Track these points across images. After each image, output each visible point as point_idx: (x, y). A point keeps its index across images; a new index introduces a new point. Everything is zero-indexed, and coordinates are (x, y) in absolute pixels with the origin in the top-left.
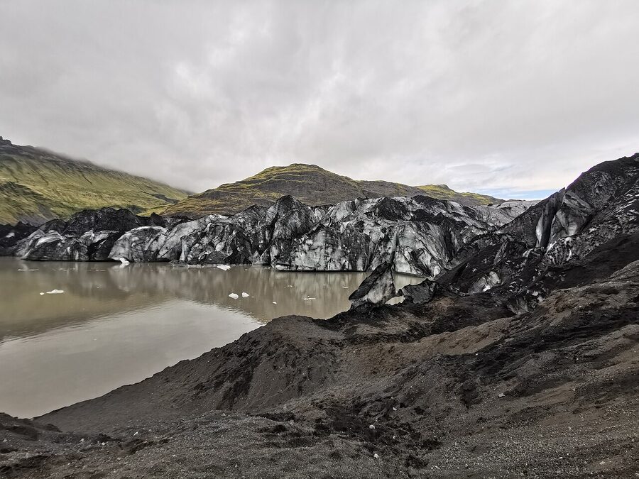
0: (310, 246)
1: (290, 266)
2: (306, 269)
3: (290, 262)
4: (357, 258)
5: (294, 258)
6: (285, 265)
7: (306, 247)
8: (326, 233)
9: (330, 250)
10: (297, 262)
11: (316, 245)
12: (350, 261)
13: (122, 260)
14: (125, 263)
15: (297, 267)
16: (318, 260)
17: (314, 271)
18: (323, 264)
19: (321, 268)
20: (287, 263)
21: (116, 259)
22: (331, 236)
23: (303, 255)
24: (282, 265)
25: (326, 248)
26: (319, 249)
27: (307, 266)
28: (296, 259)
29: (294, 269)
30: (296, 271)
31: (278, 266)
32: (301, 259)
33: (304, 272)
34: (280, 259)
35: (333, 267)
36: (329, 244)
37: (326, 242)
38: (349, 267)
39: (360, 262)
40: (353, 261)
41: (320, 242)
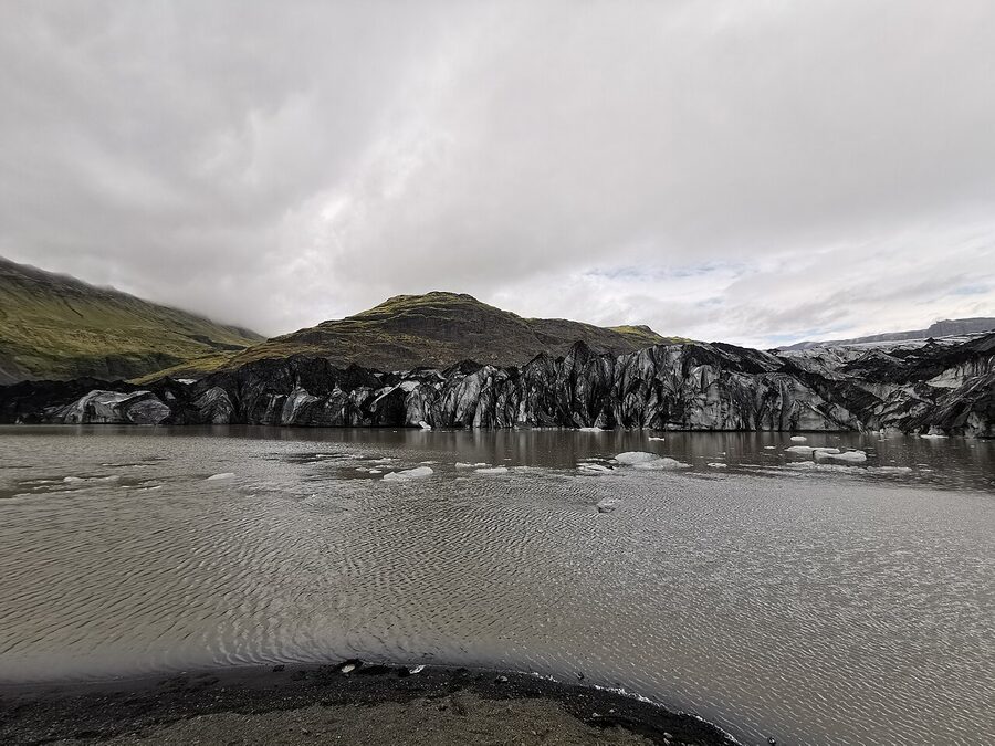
0: (704, 400)
1: (684, 424)
2: (704, 428)
3: (684, 420)
4: (748, 416)
5: (689, 416)
6: (678, 424)
7: (701, 403)
9: (726, 406)
10: (694, 420)
11: (710, 399)
13: (423, 424)
14: (426, 427)
15: (692, 425)
16: (715, 417)
17: (711, 431)
18: (720, 421)
19: (718, 427)
20: (681, 421)
21: (415, 423)
22: (724, 388)
23: (699, 412)
24: (674, 424)
25: (723, 403)
27: (705, 424)
29: (688, 428)
30: (691, 431)
31: (670, 425)
32: (697, 417)
33: (700, 431)
34: (672, 417)
35: (730, 425)
36: (724, 398)
37: (721, 397)
38: (743, 426)
39: (751, 420)
40: (746, 419)
41: (714, 397)
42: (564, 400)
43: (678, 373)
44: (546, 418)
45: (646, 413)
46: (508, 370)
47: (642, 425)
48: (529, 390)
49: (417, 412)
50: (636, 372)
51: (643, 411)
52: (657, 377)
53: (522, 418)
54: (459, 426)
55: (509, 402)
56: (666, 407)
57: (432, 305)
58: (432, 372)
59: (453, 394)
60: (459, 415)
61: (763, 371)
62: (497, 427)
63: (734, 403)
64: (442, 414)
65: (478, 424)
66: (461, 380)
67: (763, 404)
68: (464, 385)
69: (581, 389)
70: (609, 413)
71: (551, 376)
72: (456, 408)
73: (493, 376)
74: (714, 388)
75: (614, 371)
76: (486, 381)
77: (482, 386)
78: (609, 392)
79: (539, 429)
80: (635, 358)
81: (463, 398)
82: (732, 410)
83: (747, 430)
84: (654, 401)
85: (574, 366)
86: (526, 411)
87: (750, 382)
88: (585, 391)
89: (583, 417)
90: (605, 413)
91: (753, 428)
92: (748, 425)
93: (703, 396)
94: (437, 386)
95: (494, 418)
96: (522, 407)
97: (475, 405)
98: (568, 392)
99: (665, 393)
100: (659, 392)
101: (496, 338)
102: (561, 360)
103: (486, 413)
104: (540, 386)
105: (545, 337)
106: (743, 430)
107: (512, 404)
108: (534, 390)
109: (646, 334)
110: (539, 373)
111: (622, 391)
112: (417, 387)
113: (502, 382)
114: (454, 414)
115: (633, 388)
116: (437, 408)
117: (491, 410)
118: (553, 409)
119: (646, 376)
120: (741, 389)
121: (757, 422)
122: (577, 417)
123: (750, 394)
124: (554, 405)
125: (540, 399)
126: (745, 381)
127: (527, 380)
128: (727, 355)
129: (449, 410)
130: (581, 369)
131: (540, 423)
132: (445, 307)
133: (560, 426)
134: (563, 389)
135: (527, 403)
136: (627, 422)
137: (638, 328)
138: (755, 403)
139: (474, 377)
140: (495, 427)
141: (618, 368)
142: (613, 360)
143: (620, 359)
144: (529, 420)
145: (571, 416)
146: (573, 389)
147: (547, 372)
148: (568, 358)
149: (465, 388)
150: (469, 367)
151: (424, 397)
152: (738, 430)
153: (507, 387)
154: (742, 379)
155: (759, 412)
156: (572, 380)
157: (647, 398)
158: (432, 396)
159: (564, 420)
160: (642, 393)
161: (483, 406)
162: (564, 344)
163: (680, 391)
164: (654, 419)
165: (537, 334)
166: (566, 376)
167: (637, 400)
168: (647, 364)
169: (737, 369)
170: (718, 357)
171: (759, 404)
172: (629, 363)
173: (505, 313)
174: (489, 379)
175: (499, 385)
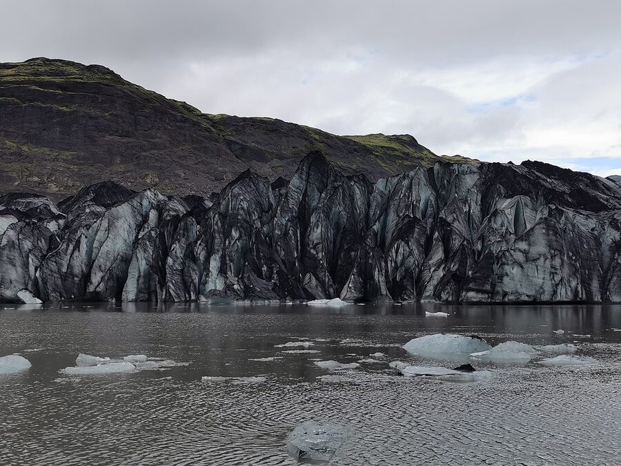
0: (525, 253)
1: (493, 293)
2: (524, 298)
3: (493, 286)
4: (591, 279)
5: (501, 277)
6: (483, 292)
7: (520, 257)
8: (547, 230)
9: (557, 262)
10: (508, 285)
11: (534, 251)
12: (583, 282)
14: (31, 302)
15: (505, 294)
16: (541, 281)
18: (548, 288)
19: (546, 297)
20: (488, 287)
21: (8, 293)
22: (556, 233)
23: (516, 271)
24: (478, 291)
25: (553, 257)
26: (542, 259)
27: (526, 292)
28: (506, 280)
29: (498, 298)
31: (471, 294)
32: (515, 281)
33: (518, 304)
34: (474, 279)
35: (564, 294)
36: (555, 249)
37: (550, 246)
38: (582, 295)
39: (595, 285)
40: (586, 283)
41: (540, 246)
42: (288, 252)
43: (475, 210)
44: (259, 285)
45: (426, 275)
46: (188, 200)
47: (420, 294)
48: (227, 235)
49: (14, 274)
50: (407, 207)
51: (421, 272)
52: (442, 215)
53: (215, 283)
54: (96, 300)
55: (190, 255)
56: (463, 264)
57: (35, 83)
58: (38, 202)
59: (84, 242)
60: (96, 278)
61: (605, 208)
62: (169, 301)
63: (569, 258)
64: (64, 277)
65: (132, 296)
66: (97, 216)
67: (612, 259)
68: (105, 224)
69: (316, 234)
70: (367, 276)
71: (267, 212)
72: (90, 264)
73: (160, 208)
74: (540, 233)
75: (369, 205)
76: (145, 218)
77: (140, 227)
78: (363, 239)
79: (247, 303)
80: (406, 183)
81: (104, 249)
82: (566, 270)
83: (589, 302)
84: (438, 255)
85: (305, 195)
86: (222, 271)
87: (592, 223)
88: (323, 238)
89: (321, 283)
90: (360, 274)
91: (598, 298)
92: (589, 294)
93: (523, 245)
94: (52, 226)
95: (163, 283)
96: (214, 264)
97: (126, 260)
98: (294, 236)
99: (456, 243)
100: (446, 241)
101: (155, 146)
102: (281, 183)
103: (148, 277)
104: (247, 228)
105: (244, 148)
106: (582, 302)
107: (195, 259)
108: (235, 234)
109: (410, 150)
110: (245, 205)
111: (383, 238)
112: (12, 226)
113: (177, 219)
114: (86, 278)
115: (404, 233)
116: (53, 266)
117: (158, 269)
118: (270, 269)
119: (424, 215)
120: (580, 235)
121: (604, 289)
122: (310, 281)
123: (592, 243)
124: (271, 261)
125: (245, 252)
126: (585, 223)
127: (223, 216)
128: (550, 182)
129: (77, 270)
130: (316, 199)
131: (248, 293)
132: (59, 86)
133: (283, 298)
134: (286, 234)
135: (223, 258)
136: (396, 290)
137: (396, 139)
138: (600, 257)
139: (124, 210)
140: (165, 301)
141: (376, 199)
142: (368, 187)
143: (380, 185)
144: (229, 287)
145: (299, 281)
146: (304, 234)
147: (259, 204)
148: (295, 181)
149: (108, 230)
150: (110, 195)
151: (27, 245)
152: (575, 302)
153: (186, 229)
154: (580, 219)
155: (606, 272)
156: (302, 219)
157: (427, 250)
158: (43, 244)
159: (291, 288)
160: (418, 241)
161: (141, 263)
162: (276, 162)
163: (482, 238)
164: (442, 283)
165: (229, 143)
166: (291, 210)
167: (411, 253)
168: (424, 194)
169: (569, 205)
170: (536, 184)
171: (607, 260)
172: (396, 191)
173: (172, 104)
174: (153, 215)
175: (170, 227)
